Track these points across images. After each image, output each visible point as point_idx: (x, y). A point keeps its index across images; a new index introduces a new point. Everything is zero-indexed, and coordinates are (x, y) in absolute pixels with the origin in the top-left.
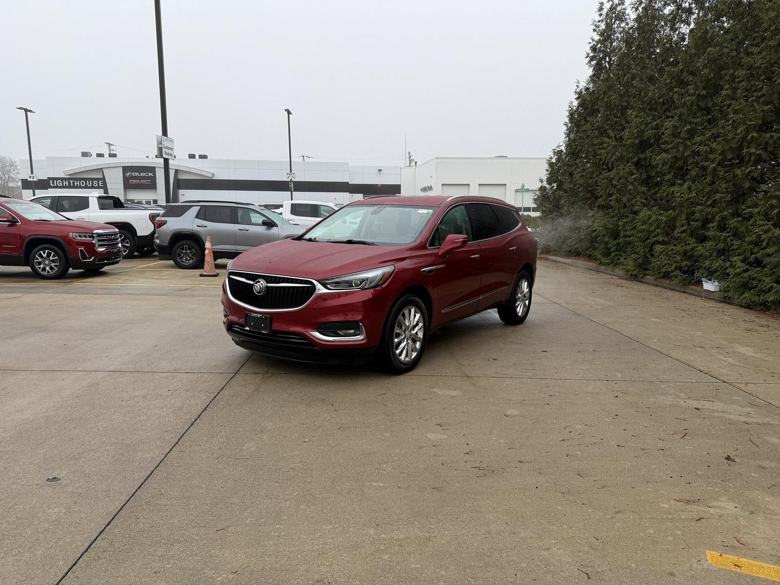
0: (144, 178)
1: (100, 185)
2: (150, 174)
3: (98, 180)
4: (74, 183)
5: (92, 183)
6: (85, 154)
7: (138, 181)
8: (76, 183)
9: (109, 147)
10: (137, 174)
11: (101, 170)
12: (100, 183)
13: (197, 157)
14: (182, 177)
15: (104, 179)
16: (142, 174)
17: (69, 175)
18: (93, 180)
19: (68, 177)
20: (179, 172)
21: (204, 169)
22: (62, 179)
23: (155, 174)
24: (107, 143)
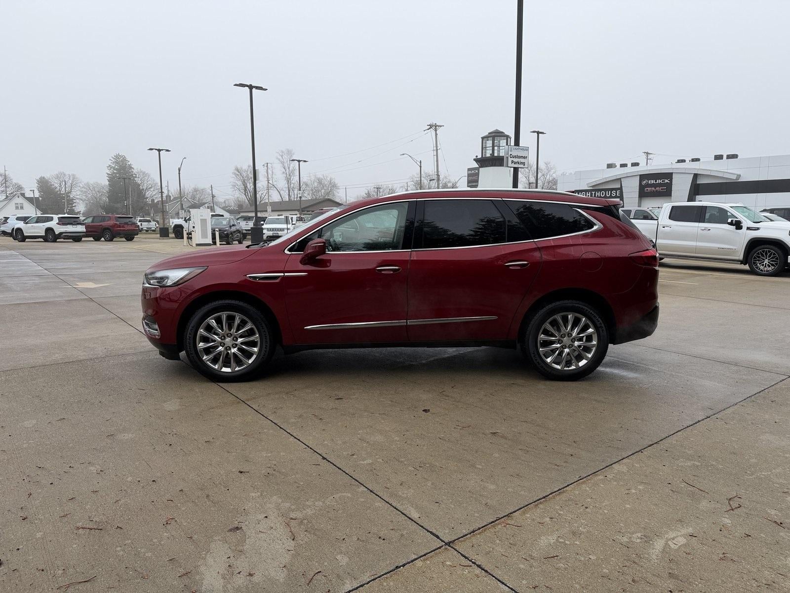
0: (660, 185)
1: (618, 195)
2: (666, 181)
3: (616, 189)
4: (595, 194)
5: (611, 193)
6: (610, 166)
7: (653, 189)
8: (597, 194)
9: (647, 156)
10: (653, 182)
11: (619, 180)
12: (618, 193)
13: (725, 157)
14: (701, 181)
15: (621, 189)
16: (659, 181)
17: (592, 186)
18: (612, 190)
19: (591, 188)
20: (699, 177)
21: (729, 171)
22: (586, 191)
23: (671, 181)
24: (645, 153)
